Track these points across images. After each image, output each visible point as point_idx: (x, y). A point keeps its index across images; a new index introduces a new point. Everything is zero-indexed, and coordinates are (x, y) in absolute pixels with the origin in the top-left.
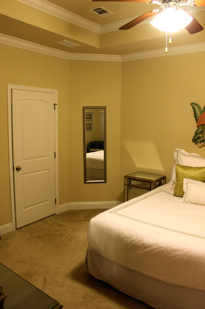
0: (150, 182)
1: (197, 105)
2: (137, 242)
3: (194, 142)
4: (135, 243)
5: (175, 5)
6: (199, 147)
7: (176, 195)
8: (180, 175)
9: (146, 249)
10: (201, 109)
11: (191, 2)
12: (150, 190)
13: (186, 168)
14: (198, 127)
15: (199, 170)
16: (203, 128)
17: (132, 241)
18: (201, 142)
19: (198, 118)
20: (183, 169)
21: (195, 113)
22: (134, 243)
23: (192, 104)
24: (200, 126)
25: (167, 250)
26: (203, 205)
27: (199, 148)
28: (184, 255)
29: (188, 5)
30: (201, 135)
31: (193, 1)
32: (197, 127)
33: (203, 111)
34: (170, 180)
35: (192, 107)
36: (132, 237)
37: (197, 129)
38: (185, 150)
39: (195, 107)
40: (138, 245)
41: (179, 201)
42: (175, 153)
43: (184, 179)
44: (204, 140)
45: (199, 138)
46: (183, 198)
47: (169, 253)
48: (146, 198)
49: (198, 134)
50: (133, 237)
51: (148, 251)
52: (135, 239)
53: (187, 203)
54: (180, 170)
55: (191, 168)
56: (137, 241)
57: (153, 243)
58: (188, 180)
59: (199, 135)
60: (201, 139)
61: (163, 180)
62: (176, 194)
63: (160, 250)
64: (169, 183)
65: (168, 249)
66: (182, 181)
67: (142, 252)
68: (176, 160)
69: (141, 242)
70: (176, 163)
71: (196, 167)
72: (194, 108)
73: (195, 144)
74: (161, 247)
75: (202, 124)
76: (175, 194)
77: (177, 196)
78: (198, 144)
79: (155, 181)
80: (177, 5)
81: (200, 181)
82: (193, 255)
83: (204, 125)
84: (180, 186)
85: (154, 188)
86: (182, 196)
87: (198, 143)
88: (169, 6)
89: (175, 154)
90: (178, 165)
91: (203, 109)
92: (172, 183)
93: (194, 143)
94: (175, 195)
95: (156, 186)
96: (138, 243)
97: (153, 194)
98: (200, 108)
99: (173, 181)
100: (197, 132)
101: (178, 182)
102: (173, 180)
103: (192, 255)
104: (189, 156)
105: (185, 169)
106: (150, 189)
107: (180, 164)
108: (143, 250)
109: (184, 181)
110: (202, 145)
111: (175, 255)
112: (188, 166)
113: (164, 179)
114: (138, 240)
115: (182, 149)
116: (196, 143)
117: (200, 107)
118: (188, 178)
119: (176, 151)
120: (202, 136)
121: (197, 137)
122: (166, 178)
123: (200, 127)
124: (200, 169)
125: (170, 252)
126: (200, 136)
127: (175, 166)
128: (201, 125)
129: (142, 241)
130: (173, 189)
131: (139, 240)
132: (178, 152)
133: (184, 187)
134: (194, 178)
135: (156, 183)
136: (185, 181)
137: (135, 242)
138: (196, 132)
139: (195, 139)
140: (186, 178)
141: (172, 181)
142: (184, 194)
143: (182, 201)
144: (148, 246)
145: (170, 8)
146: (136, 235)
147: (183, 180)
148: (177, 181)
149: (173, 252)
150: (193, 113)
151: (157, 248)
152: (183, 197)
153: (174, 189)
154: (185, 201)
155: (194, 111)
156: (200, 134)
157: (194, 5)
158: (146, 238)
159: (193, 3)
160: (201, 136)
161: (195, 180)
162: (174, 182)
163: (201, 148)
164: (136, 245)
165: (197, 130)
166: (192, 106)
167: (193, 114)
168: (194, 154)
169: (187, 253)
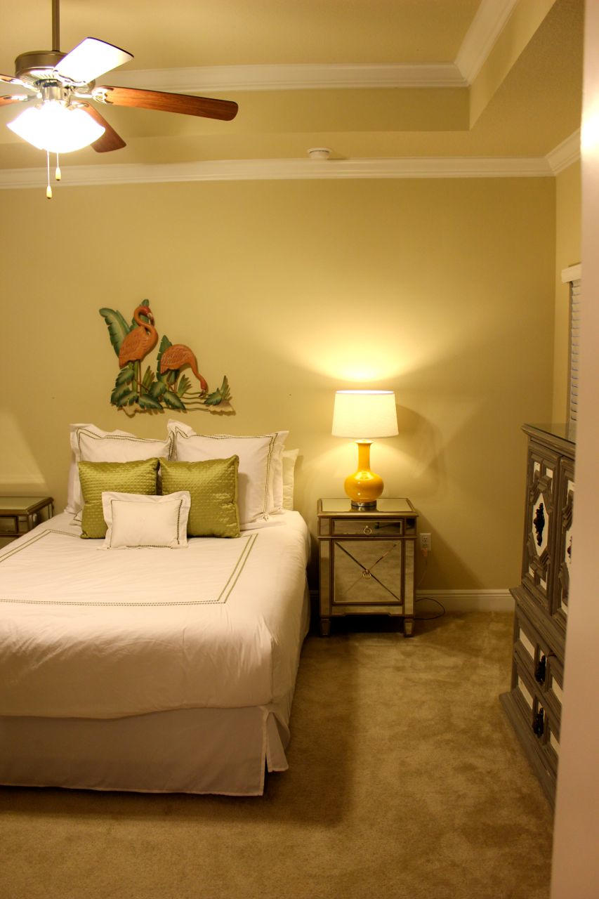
0: (14, 515)
1: (117, 314)
2: (20, 647)
3: (115, 404)
4: (18, 649)
5: (65, 94)
6: (127, 414)
7: (89, 536)
8: (93, 486)
9: (46, 655)
10: (125, 322)
11: (100, 95)
12: (18, 537)
13: (103, 466)
14: (122, 366)
15: (136, 469)
16: (133, 369)
17: (8, 647)
18: (131, 403)
19: (120, 345)
20: (97, 470)
21: (113, 335)
22: (14, 651)
23: (104, 312)
24: (127, 364)
25: (95, 645)
26: (155, 547)
27: (127, 417)
28: (135, 644)
29: (94, 98)
30: (130, 387)
31: (103, 94)
32: (118, 367)
33: (131, 329)
34: (65, 505)
35: (104, 319)
36: (6, 639)
37: (119, 371)
38: (96, 425)
39: (112, 317)
40: (24, 651)
41: (99, 548)
42: (71, 434)
43: (103, 493)
44: (138, 397)
45: (127, 393)
46: (107, 540)
47: (101, 651)
48: (13, 552)
49: (123, 383)
50: (8, 637)
51: (51, 659)
52: (14, 640)
53: (116, 547)
54: (91, 474)
55: (116, 465)
56: (20, 644)
57: (60, 639)
58: (111, 495)
59: (125, 387)
60: (131, 396)
61: (47, 507)
62: (87, 533)
63: (80, 648)
64: (63, 511)
65: (97, 643)
66: (97, 500)
67: (36, 667)
68: (75, 452)
69: (31, 644)
70: (78, 459)
71: (127, 463)
72: (108, 322)
73: (118, 410)
74: (81, 643)
75: (131, 359)
76: (84, 532)
77: (90, 538)
78: (124, 407)
79: (28, 511)
80: (70, 94)
81: (141, 493)
82: (152, 639)
83: (135, 361)
84: (95, 512)
85: (26, 531)
86: (102, 536)
87: (125, 405)
88: (52, 97)
89: (73, 436)
90: (83, 463)
91: (130, 324)
92: (71, 510)
93: (115, 406)
94: (86, 536)
95: (31, 524)
96: (23, 648)
97: (31, 542)
98: (122, 321)
99: (74, 506)
100: (122, 380)
101: (89, 504)
102: (75, 502)
103: (148, 640)
104: (108, 437)
105: (103, 471)
106: (16, 534)
107: (87, 460)
108: (38, 661)
109: (103, 497)
110: (136, 411)
111: (114, 649)
112: (109, 461)
113: (48, 504)
114: (22, 642)
115: (90, 423)
116: (120, 407)
117: (124, 320)
118: (113, 490)
119: (73, 431)
120: (133, 389)
121: (121, 392)
122: (53, 503)
123: (128, 367)
124: (137, 466)
125: (103, 646)
126: (128, 389)
127: (76, 468)
128: (129, 361)
129: (34, 640)
130: (76, 525)
131: (25, 639)
132: (80, 430)
133: (104, 512)
134: (126, 489)
135: (31, 516)
136: (106, 497)
137: (17, 647)
138: (117, 380)
139: (117, 395)
140: (106, 490)
141: (71, 506)
142: (107, 528)
143: (104, 546)
144: (51, 648)
145: (54, 100)
146: (17, 631)
147: (101, 496)
148: (86, 502)
149: (109, 644)
150: (108, 333)
151: (71, 648)
152: (104, 538)
153: (80, 523)
154: (113, 545)
155: (110, 329)
156: (128, 384)
157: (105, 100)
158: (43, 632)
159: (104, 97)
160: (131, 389)
161: (129, 492)
162: (78, 508)
163: (132, 419)
164: (19, 655)
165: (119, 375)
166: (103, 316)
167: (108, 337)
168: (117, 433)
169: (137, 639)
